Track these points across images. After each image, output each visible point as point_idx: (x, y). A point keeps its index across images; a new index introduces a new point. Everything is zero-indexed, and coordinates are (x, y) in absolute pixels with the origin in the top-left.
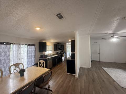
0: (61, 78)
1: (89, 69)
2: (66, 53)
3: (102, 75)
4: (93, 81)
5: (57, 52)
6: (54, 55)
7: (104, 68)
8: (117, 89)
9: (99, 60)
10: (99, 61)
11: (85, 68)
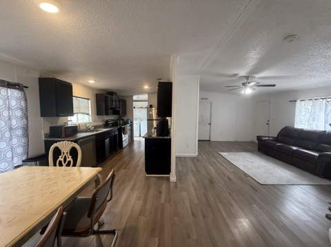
0: (132, 190)
1: (195, 158)
2: (132, 122)
4: (211, 182)
5: (107, 121)
6: (96, 127)
7: (222, 154)
8: (256, 190)
9: (208, 139)
10: (209, 141)
11: (185, 158)
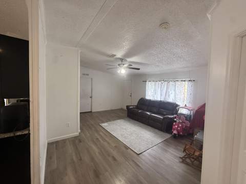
3: (105, 144)
7: (103, 125)
10: (91, 112)
